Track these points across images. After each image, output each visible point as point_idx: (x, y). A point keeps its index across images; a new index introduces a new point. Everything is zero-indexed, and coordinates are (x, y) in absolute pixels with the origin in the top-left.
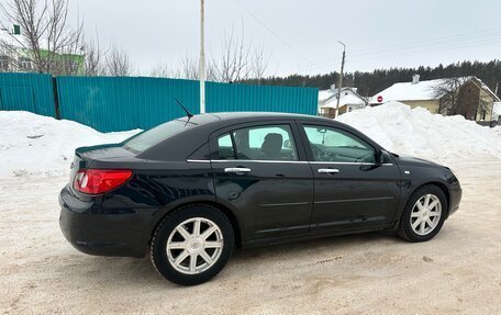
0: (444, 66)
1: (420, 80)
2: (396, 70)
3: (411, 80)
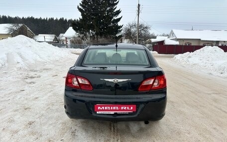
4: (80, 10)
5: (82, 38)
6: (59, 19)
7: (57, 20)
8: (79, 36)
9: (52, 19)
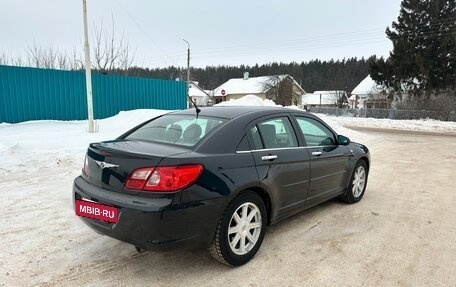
0: (260, 66)
1: (250, 77)
2: (223, 67)
3: (243, 77)
4: (391, 36)
5: (391, 97)
6: (366, 58)
7: (362, 61)
8: (384, 92)
9: (354, 61)
